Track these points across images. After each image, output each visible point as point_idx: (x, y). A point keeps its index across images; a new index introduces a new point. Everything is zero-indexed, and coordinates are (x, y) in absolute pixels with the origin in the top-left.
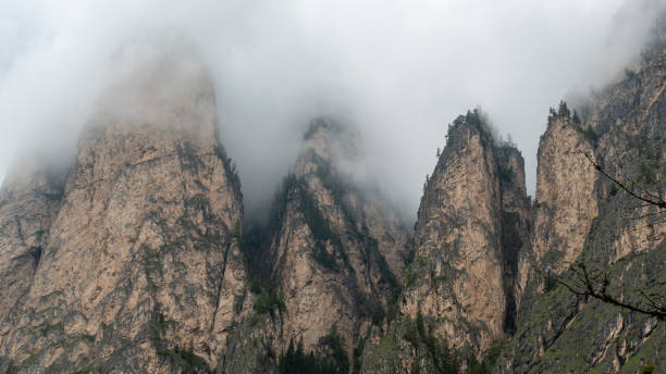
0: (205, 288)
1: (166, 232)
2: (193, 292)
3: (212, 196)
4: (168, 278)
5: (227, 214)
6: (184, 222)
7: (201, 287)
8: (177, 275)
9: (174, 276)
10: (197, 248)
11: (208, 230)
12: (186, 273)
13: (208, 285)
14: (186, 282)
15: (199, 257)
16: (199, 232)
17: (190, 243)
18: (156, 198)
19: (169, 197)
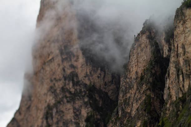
0: (73, 120)
1: (56, 96)
2: (67, 124)
3: (79, 71)
4: (55, 120)
5: (87, 78)
6: (63, 89)
7: (71, 120)
8: (59, 117)
9: (57, 119)
10: (68, 102)
11: (76, 90)
12: (63, 116)
13: (75, 119)
14: (64, 120)
15: (69, 106)
16: (70, 93)
17: (65, 100)
18: (53, 79)
19: (58, 77)
